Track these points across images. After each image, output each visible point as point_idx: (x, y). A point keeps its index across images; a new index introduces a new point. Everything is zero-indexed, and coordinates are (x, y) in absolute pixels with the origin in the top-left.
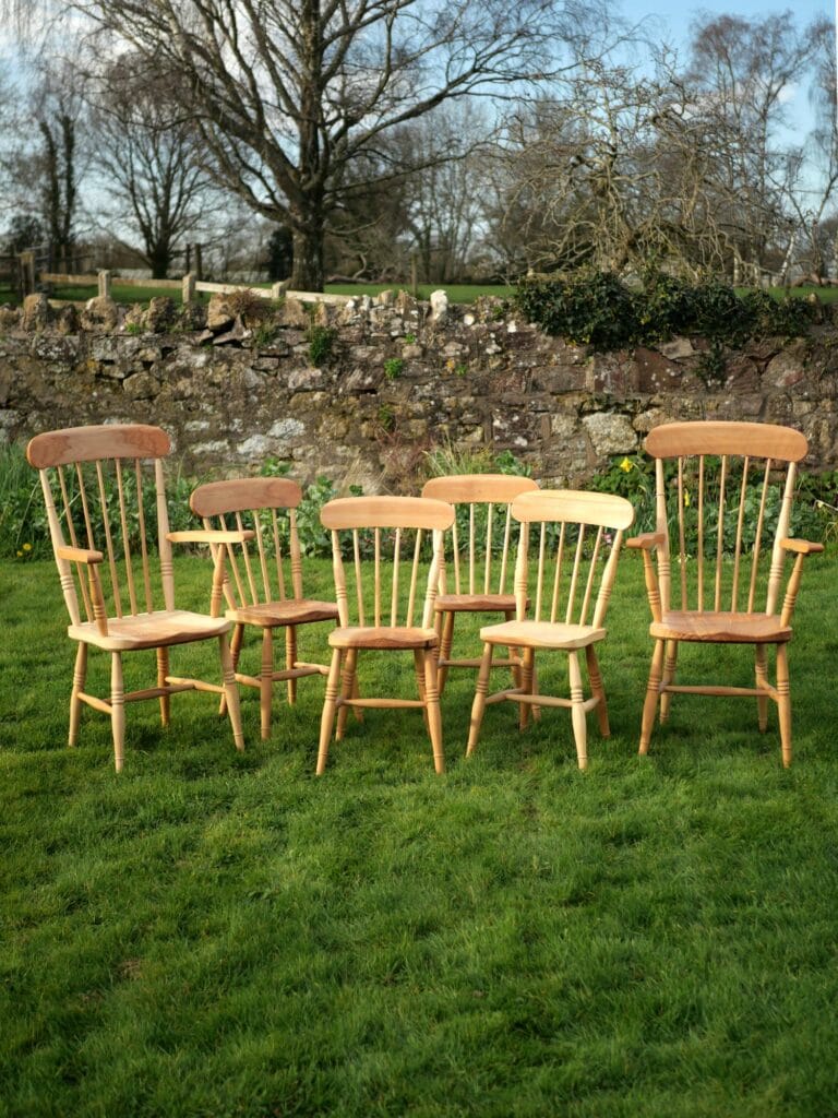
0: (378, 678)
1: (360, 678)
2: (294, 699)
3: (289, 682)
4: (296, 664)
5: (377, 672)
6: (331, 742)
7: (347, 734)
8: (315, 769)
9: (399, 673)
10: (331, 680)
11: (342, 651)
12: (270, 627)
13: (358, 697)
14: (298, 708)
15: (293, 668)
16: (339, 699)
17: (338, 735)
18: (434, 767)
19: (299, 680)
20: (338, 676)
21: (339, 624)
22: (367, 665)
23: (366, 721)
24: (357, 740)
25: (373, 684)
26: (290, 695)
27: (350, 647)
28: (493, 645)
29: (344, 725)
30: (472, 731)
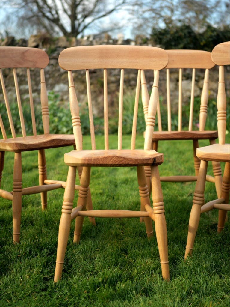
0: (104, 190)
1: (92, 190)
2: (45, 206)
3: (41, 194)
4: (46, 181)
5: (102, 186)
6: (69, 245)
7: (83, 237)
8: (53, 277)
9: (116, 186)
10: (66, 195)
11: (75, 167)
12: (19, 151)
13: (91, 209)
14: (47, 213)
15: (44, 184)
16: (74, 210)
17: (75, 238)
18: (160, 273)
19: (48, 193)
20: (73, 190)
21: (75, 148)
22: (96, 182)
23: (97, 224)
24: (90, 242)
25: (101, 194)
26: (42, 204)
27: (83, 165)
28: (207, 161)
29: (80, 229)
30: (190, 237)
